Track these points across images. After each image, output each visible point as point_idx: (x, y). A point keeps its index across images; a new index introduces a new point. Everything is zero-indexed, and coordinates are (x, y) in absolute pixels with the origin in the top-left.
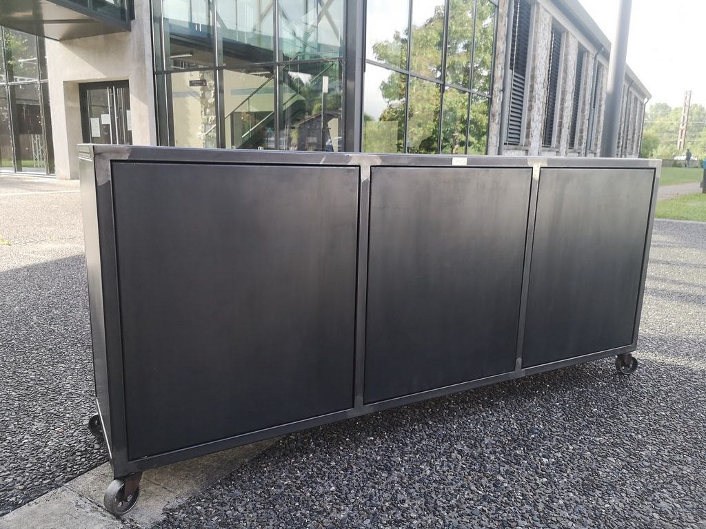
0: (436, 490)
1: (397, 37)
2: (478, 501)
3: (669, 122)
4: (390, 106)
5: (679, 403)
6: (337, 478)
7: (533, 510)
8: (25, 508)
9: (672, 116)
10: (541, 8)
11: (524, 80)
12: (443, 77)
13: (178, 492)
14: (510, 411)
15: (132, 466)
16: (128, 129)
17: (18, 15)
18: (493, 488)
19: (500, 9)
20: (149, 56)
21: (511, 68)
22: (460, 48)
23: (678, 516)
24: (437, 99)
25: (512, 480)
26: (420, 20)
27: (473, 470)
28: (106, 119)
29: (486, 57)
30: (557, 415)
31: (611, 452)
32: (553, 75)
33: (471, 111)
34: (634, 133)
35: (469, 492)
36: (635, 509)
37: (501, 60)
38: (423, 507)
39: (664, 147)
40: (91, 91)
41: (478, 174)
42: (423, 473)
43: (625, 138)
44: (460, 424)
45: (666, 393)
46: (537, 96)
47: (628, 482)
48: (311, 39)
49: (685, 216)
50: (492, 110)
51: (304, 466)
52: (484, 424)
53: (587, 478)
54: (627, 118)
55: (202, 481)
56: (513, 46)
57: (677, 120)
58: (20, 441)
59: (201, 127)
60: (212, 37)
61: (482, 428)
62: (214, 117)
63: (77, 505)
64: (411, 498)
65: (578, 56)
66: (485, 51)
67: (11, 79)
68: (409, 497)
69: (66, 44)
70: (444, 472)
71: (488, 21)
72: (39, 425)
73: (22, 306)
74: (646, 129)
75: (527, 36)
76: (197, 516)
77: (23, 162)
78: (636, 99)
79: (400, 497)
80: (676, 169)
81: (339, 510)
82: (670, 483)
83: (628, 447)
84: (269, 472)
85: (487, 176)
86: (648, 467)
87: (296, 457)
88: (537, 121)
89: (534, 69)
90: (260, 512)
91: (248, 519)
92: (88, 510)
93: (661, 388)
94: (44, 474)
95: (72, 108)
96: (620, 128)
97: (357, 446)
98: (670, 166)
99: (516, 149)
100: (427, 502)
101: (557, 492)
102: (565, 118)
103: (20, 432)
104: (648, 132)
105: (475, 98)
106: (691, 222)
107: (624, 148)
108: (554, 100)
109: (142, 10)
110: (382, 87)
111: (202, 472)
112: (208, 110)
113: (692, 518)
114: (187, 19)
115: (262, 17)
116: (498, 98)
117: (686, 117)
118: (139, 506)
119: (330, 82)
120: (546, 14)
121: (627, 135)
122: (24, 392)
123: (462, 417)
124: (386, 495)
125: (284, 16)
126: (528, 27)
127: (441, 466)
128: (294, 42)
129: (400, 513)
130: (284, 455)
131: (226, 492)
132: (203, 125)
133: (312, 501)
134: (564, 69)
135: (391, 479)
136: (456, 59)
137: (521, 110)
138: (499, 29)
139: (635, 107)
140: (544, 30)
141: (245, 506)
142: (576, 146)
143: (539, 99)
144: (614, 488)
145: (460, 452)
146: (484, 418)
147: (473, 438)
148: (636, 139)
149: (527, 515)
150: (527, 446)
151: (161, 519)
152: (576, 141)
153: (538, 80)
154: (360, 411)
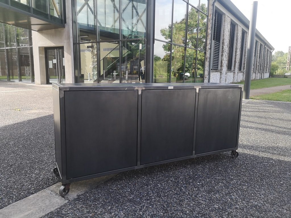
0: (161, 191)
1: (169, 27)
2: (174, 194)
3: (284, 59)
4: (167, 54)
5: (250, 167)
6: (131, 187)
8: (35, 194)
9: (284, 56)
10: (226, 15)
11: (219, 44)
12: (186, 45)
13: (81, 191)
14: (191, 169)
15: (68, 181)
16: (63, 65)
18: (179, 191)
19: (209, 17)
21: (214, 40)
22: (195, 31)
23: (236, 200)
25: (186, 189)
26: (179, 19)
27: (174, 186)
28: (55, 61)
30: (207, 170)
31: (221, 181)
32: (232, 42)
34: (267, 64)
35: (172, 192)
36: (223, 198)
37: (209, 37)
38: (157, 196)
39: (281, 69)
40: (49, 50)
41: (177, 91)
42: (158, 187)
43: (263, 66)
44: (173, 172)
45: (247, 164)
46: (225, 50)
47: (224, 190)
48: (134, 30)
49: (280, 100)
50: (206, 56)
51: (121, 184)
52: (181, 173)
53: (210, 189)
54: (264, 58)
55: (89, 187)
56: (214, 31)
57: (286, 58)
58: (31, 176)
59: (91, 63)
60: (96, 30)
62: (96, 59)
63: (51, 194)
64: (153, 193)
65: (242, 34)
66: (205, 32)
67: (18, 45)
69: (40, 33)
70: (165, 186)
71: (205, 20)
72: (37, 171)
75: (221, 27)
76: (87, 197)
77: (22, 77)
79: (150, 193)
80: (285, 79)
81: (130, 196)
82: (237, 191)
83: (227, 180)
84: (110, 185)
85: (180, 92)
86: (232, 186)
87: (118, 181)
88: (225, 60)
89: (223, 40)
90: (106, 196)
91: (102, 198)
92: (54, 195)
93: (245, 162)
94: (40, 185)
95: (42, 57)
96: (261, 62)
97: (138, 179)
98: (282, 78)
99: (216, 72)
100: (158, 194)
101: (200, 192)
102: (237, 59)
103: (31, 173)
104: (273, 63)
107: (263, 70)
108: (233, 52)
109: (69, 20)
110: (163, 47)
111: (89, 185)
112: (94, 57)
113: (241, 201)
114: (86, 23)
115: (115, 21)
116: (208, 52)
117: (290, 57)
118: (69, 194)
119: (142, 46)
120: (228, 18)
121: (264, 65)
122: (31, 161)
123: (174, 170)
124: (145, 192)
126: (221, 23)
127: (164, 185)
128: (128, 31)
129: (149, 197)
130: (115, 181)
131: (96, 191)
132: (92, 63)
133: (122, 193)
134: (236, 39)
135: (148, 188)
136: (193, 35)
137: (218, 56)
138: (209, 25)
139: (267, 53)
140: (227, 24)
141: (101, 195)
142: (242, 70)
143: (226, 52)
144: (218, 192)
145: (171, 181)
146: (182, 171)
147: (177, 176)
148: (268, 66)
149: (189, 199)
150: (193, 179)
151: (76, 197)
152: (242, 68)
153: (225, 44)
154: (139, 167)
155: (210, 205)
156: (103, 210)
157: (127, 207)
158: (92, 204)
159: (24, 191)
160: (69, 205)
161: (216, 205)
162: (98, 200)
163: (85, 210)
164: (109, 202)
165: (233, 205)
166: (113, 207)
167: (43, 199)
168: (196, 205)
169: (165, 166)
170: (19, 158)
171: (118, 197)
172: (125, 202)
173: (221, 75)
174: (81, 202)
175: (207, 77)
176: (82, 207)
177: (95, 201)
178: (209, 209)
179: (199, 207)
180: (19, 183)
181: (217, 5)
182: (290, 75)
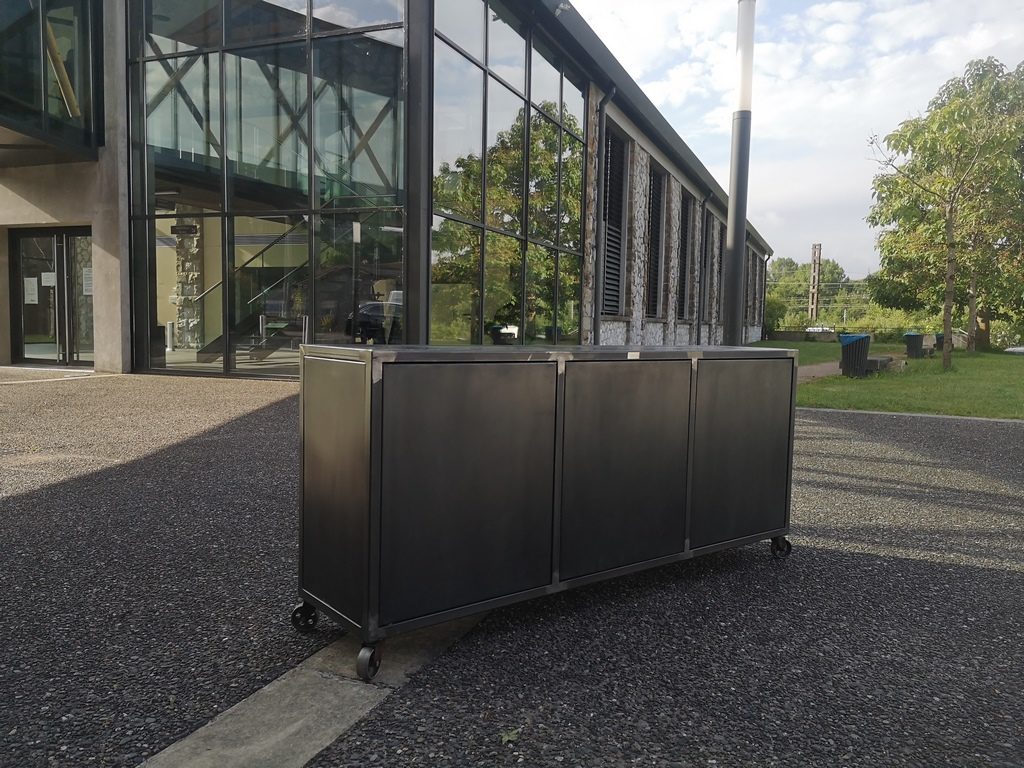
0: (636, 649)
3: (796, 283)
5: (832, 579)
6: (547, 646)
7: (721, 656)
8: (277, 682)
9: (799, 275)
10: (636, 145)
11: (620, 234)
12: (526, 234)
13: (410, 663)
14: (682, 591)
18: (684, 645)
19: (589, 148)
20: (124, 195)
21: (605, 220)
23: (838, 653)
25: (698, 638)
27: (662, 634)
28: (49, 279)
30: (726, 592)
32: (654, 228)
34: (755, 298)
35: (665, 648)
36: (804, 651)
37: (592, 209)
38: (630, 659)
39: (793, 315)
40: (28, 240)
44: (640, 603)
46: (636, 253)
50: (585, 271)
52: (662, 602)
55: (425, 654)
56: (604, 192)
57: (805, 280)
59: (176, 288)
61: (661, 605)
62: (196, 273)
64: (617, 655)
65: (683, 202)
68: (615, 654)
70: (638, 636)
74: (769, 293)
76: (438, 676)
78: (754, 254)
80: (809, 344)
81: (559, 666)
82: (830, 634)
84: (483, 645)
86: (811, 624)
87: (501, 634)
88: (638, 284)
89: (631, 220)
90: (491, 670)
91: (484, 675)
93: (815, 568)
98: (801, 340)
99: (615, 320)
100: (631, 656)
101: (738, 644)
102: (671, 280)
104: (772, 296)
106: (831, 410)
108: (657, 258)
109: (116, 134)
112: (188, 265)
116: (591, 256)
117: (817, 277)
120: (642, 153)
121: (747, 302)
123: (640, 598)
124: (594, 654)
126: (621, 168)
129: (612, 664)
130: (489, 633)
132: (180, 285)
135: (594, 644)
137: (619, 270)
138: (589, 172)
139: (754, 265)
140: (641, 172)
141: (476, 668)
142: (686, 316)
143: (639, 258)
144: (784, 639)
146: (660, 597)
147: (655, 612)
148: (757, 305)
149: (717, 660)
150: (704, 615)
151: (407, 680)
152: (686, 309)
153: (637, 235)
154: (557, 587)
156: (506, 702)
157: (569, 690)
158: (466, 692)
159: (233, 677)
160: (401, 698)
161: (795, 668)
162: (476, 680)
163: (458, 707)
164: (511, 684)
165: (835, 665)
166: (531, 694)
167: (312, 691)
168: (744, 672)
169: (609, 589)
171: (526, 670)
172: (554, 680)
173: (628, 331)
174: (431, 688)
175: (590, 336)
176: (443, 700)
177: (470, 685)
181: (610, 111)
182: (823, 332)
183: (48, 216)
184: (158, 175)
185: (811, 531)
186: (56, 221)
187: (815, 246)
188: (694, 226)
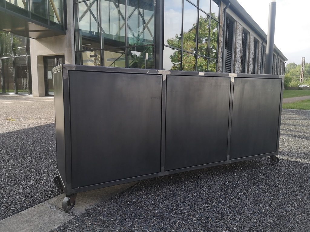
0: (195, 203)
1: (177, 37)
2: (212, 207)
3: (296, 71)
4: (174, 65)
5: (296, 174)
6: (154, 199)
7: (234, 210)
8: (30, 209)
9: (297, 68)
10: (238, 23)
11: (231, 53)
12: (197, 52)
13: (91, 204)
14: (225, 177)
15: (73, 191)
17: (20, 29)
18: (218, 203)
19: (220, 24)
20: (73, 45)
21: (226, 48)
22: (204, 41)
23: (294, 212)
24: (194, 62)
25: (226, 200)
26: (186, 30)
27: (209, 197)
29: (215, 45)
30: (245, 179)
31: (267, 191)
32: (244, 51)
33: (209, 67)
35: (208, 204)
36: (276, 210)
37: (221, 44)
38: (189, 209)
39: (294, 81)
40: (48, 60)
41: (209, 79)
42: (189, 198)
44: (204, 181)
45: (291, 171)
46: (237, 60)
47: (274, 201)
48: (140, 37)
49: (302, 108)
50: (218, 65)
51: (141, 195)
52: (214, 181)
53: (257, 200)
54: (277, 69)
55: (100, 200)
56: (226, 39)
57: (299, 70)
58: (26, 187)
61: (214, 183)
63: (50, 208)
64: (185, 206)
65: (255, 43)
66: (215, 42)
67: (15, 55)
68: (184, 206)
69: (38, 40)
70: (198, 197)
71: (216, 30)
72: (33, 182)
73: (22, 142)
74: (286, 74)
75: (232, 35)
76: (99, 211)
78: (281, 61)
79: (180, 205)
80: (300, 91)
81: (155, 210)
82: (291, 201)
83: (274, 189)
84: (127, 197)
85: (213, 80)
86: (282, 196)
87: (137, 192)
88: (238, 70)
89: (235, 49)
90: (124, 210)
91: (119, 212)
92: (55, 210)
93: (289, 169)
94: (37, 198)
95: (40, 66)
97: (162, 189)
98: (297, 90)
100: (191, 207)
101: (244, 204)
103: (26, 184)
105: (211, 61)
106: (305, 110)
108: (245, 62)
109: (70, 26)
110: (171, 57)
111: (100, 197)
113: (300, 213)
114: (89, 30)
115: (120, 29)
116: (220, 61)
117: (303, 69)
118: (75, 208)
119: (148, 55)
120: (240, 26)
122: (26, 171)
123: (205, 179)
124: (174, 205)
125: (130, 28)
126: (233, 31)
127: (197, 195)
128: (133, 39)
129: (180, 211)
130: (133, 191)
131: (110, 204)
133: (145, 207)
135: (176, 200)
136: (202, 45)
137: (231, 66)
139: (281, 64)
140: (239, 32)
141: (118, 208)
144: (268, 203)
145: (204, 191)
146: (214, 179)
147: (210, 186)
149: (232, 212)
150: (232, 189)
151: (84, 212)
153: (238, 53)
154: (163, 173)
155: (262, 219)
156: (122, 227)
157: (154, 223)
158: (106, 221)
159: (16, 205)
160: (75, 222)
161: (270, 219)
162: (114, 215)
163: (98, 228)
164: (129, 218)
165: (291, 219)
166: (135, 224)
167: (41, 214)
168: (243, 219)
169: (193, 174)
170: (12, 167)
171: (139, 211)
172: (149, 217)
174: (92, 218)
176: (93, 224)
177: (110, 217)
178: (262, 224)
179: (249, 223)
180: (9, 196)
181: (228, 11)
182: (305, 87)
183: (52, 52)
184: (83, 39)
185: (290, 154)
186: (55, 53)
187: (303, 58)
188: (259, 50)
